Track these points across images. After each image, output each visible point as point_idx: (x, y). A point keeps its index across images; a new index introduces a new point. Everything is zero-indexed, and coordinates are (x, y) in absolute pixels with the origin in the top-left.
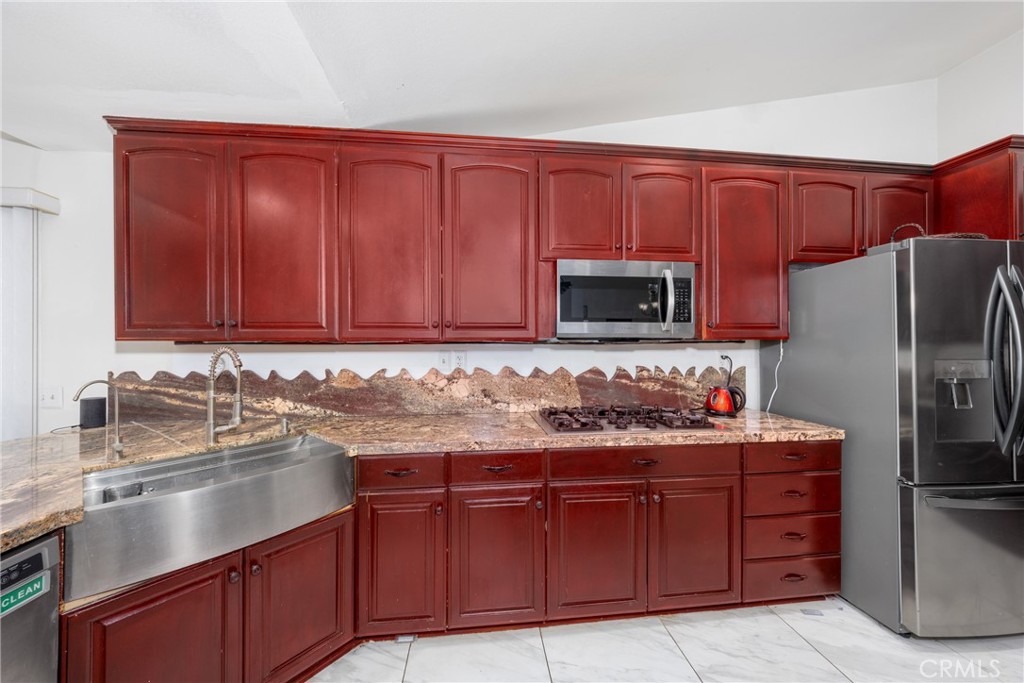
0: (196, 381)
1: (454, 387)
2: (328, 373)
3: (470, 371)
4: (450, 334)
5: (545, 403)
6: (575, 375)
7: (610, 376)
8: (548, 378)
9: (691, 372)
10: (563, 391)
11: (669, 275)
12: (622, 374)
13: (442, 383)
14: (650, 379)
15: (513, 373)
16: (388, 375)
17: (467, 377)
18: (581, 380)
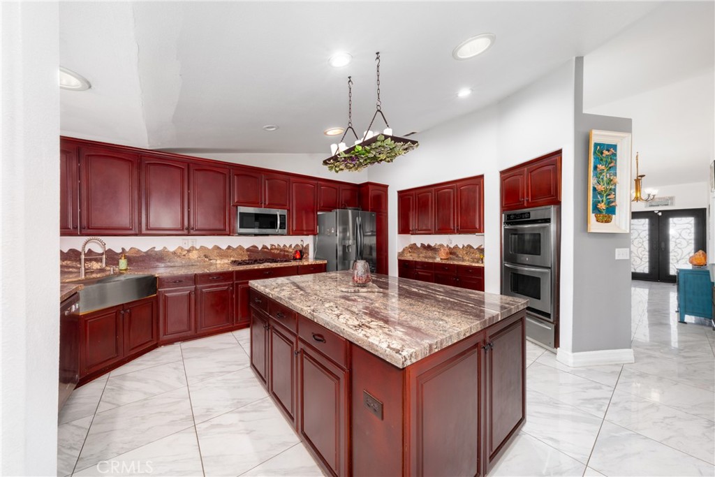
1: (190, 254)
3: (198, 247)
4: (192, 232)
5: (232, 259)
6: (246, 248)
7: (260, 249)
8: (234, 249)
9: (291, 246)
10: (241, 255)
11: (278, 214)
12: (264, 247)
13: (185, 253)
14: (275, 249)
15: (219, 248)
16: (156, 250)
17: (196, 250)
18: (248, 250)
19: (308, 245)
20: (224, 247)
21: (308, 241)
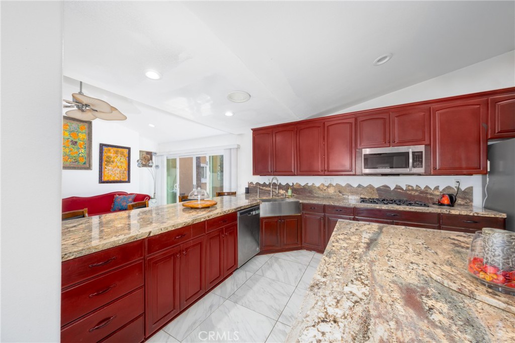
0: (264, 185)
1: (329, 189)
2: (293, 184)
3: (334, 185)
4: (326, 173)
5: (362, 196)
6: (376, 187)
7: (392, 188)
8: (364, 188)
9: (437, 188)
10: (371, 193)
11: (410, 151)
12: (398, 187)
13: (325, 188)
14: (413, 190)
15: (350, 186)
16: (309, 185)
17: (333, 186)
18: (378, 189)
19: (471, 189)
20: (355, 185)
21: (474, 183)
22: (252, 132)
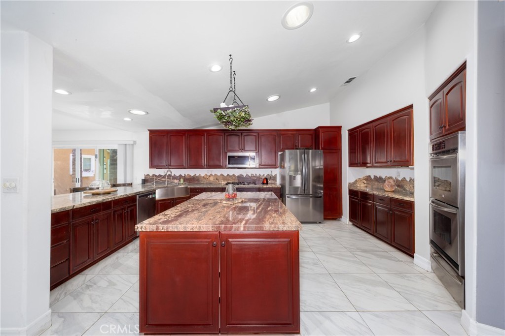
1: (210, 178)
5: (228, 181)
7: (245, 176)
8: (230, 176)
10: (234, 179)
11: (250, 155)
15: (223, 175)
16: (197, 175)
17: (213, 176)
18: (238, 177)
20: (226, 175)
21: (276, 172)
22: (149, 132)
